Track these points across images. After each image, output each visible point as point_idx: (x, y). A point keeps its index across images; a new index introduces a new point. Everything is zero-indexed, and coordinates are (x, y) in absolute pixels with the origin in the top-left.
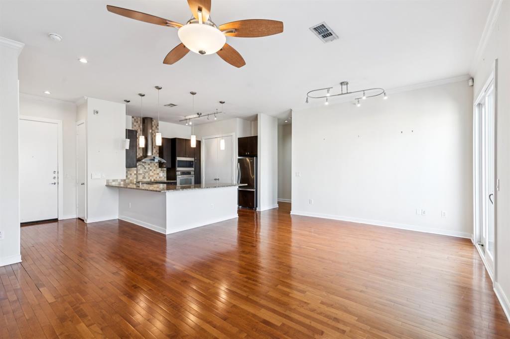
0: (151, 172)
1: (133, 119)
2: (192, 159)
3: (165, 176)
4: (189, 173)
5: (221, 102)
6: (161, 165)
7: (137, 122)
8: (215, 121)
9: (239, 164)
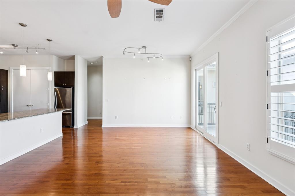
5: (48, 40)
8: (37, 55)
9: (55, 92)
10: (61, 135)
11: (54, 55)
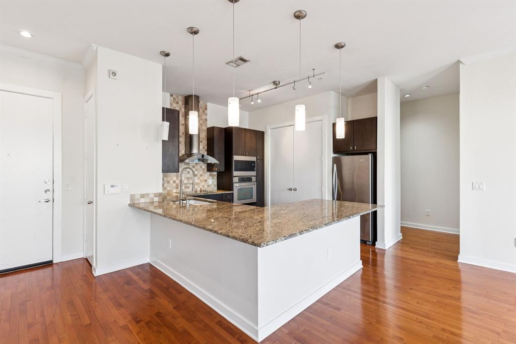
0: (196, 178)
1: (172, 98)
2: (254, 159)
3: (216, 183)
4: (249, 179)
6: (210, 167)
7: (178, 103)
9: (335, 165)
10: (359, 265)
11: (333, 90)
